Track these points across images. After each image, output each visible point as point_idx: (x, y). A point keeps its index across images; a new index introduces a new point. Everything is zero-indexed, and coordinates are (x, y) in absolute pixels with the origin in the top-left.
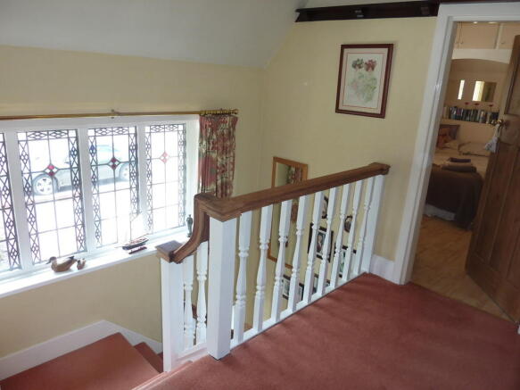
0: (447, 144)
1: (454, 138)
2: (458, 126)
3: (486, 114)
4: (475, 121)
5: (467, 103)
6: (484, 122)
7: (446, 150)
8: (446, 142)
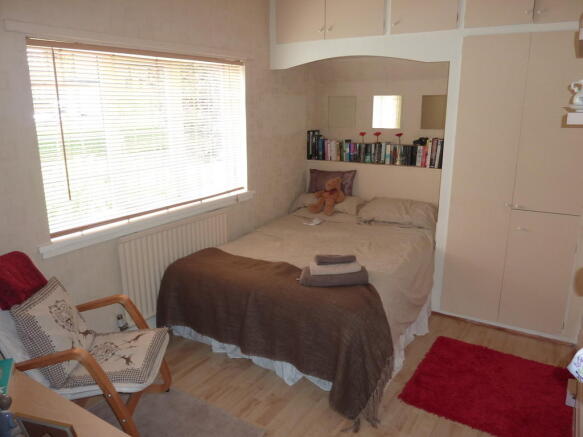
0: (338, 207)
1: (350, 194)
2: (354, 173)
3: (395, 149)
4: (379, 162)
5: (363, 134)
6: (393, 162)
7: (337, 218)
8: (336, 203)
